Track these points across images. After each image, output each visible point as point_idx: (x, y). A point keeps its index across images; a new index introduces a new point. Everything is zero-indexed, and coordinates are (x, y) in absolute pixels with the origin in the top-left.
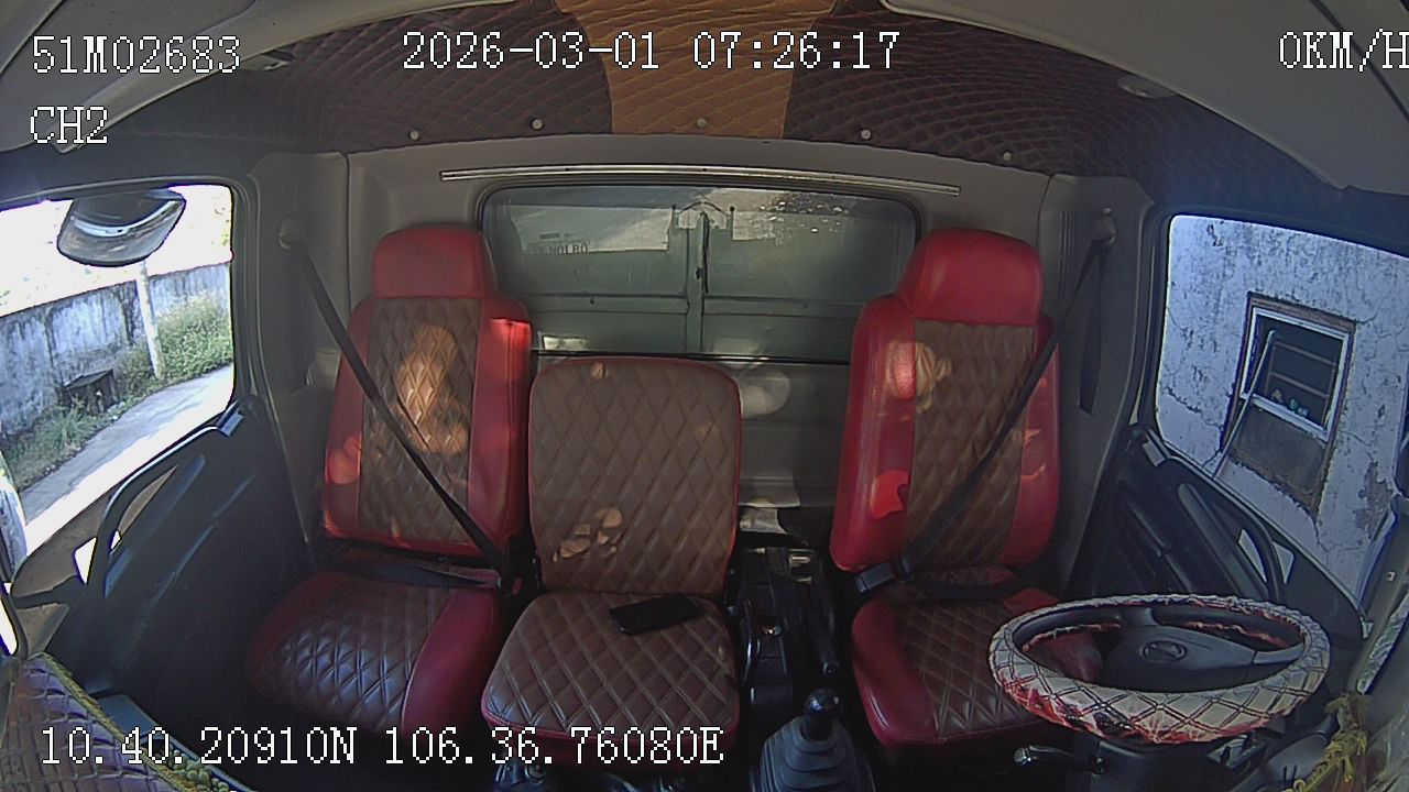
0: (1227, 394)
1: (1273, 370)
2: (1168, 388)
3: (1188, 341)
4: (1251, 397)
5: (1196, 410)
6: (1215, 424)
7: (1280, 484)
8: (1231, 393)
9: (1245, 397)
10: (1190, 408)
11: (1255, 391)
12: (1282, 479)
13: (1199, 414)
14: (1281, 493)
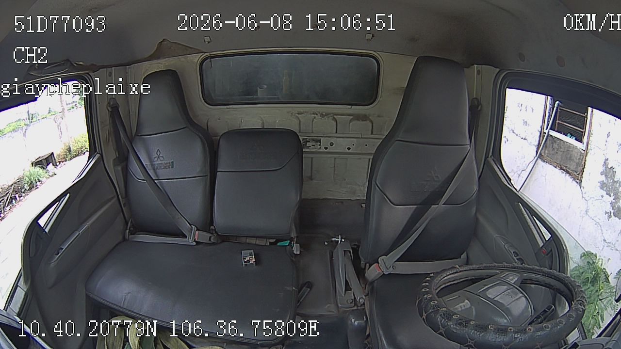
0: (538, 131)
1: (559, 120)
2: (512, 130)
3: (520, 109)
4: (549, 131)
5: (525, 139)
6: (534, 145)
7: (564, 170)
8: (540, 130)
9: (546, 131)
10: (522, 138)
11: (551, 129)
12: (565, 168)
13: (526, 141)
14: (564, 174)
